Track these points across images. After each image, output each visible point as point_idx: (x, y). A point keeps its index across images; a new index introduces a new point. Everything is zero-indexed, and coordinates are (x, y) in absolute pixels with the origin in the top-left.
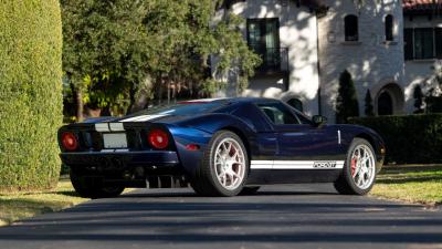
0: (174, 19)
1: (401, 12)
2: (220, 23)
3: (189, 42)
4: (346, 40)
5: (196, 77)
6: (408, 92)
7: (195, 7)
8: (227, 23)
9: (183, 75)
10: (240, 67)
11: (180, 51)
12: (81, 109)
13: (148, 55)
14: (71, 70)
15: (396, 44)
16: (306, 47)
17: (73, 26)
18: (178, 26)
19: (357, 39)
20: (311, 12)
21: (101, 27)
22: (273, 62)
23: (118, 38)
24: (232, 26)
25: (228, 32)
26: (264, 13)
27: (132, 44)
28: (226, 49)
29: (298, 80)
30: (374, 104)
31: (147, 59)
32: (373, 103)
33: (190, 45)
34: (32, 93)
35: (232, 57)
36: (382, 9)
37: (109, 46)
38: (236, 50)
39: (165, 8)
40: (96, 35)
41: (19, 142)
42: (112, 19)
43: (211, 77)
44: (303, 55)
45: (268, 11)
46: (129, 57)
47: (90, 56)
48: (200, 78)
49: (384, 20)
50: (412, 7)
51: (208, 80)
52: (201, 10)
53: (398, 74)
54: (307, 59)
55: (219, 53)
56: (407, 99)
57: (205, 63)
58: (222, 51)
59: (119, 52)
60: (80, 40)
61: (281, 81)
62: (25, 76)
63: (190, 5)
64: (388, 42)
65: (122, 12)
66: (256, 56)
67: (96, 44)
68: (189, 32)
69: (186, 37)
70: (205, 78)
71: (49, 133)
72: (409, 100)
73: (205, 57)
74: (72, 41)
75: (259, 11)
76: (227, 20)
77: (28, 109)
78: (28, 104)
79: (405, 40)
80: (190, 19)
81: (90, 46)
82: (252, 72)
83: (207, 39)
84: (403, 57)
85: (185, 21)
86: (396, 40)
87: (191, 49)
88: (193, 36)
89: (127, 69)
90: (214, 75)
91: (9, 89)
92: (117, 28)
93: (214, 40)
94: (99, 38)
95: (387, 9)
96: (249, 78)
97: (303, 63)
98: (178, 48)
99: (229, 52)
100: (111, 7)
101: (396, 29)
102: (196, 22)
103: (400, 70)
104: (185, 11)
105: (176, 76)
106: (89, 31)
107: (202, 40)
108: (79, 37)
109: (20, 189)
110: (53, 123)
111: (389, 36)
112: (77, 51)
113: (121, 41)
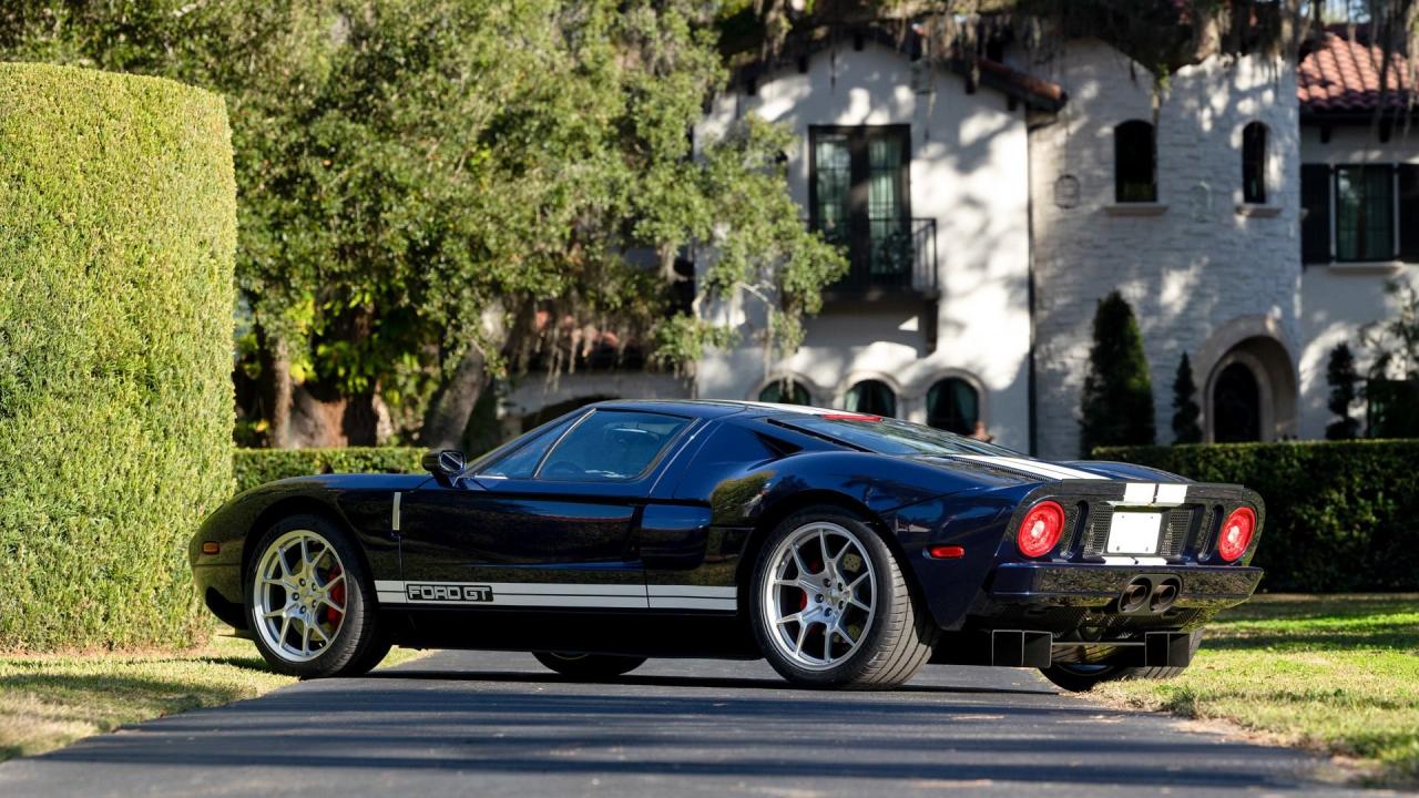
0: (577, 134)
1: (1293, 115)
2: (720, 148)
3: (621, 203)
4: (1120, 197)
5: (643, 309)
6: (1309, 364)
7: (644, 95)
8: (741, 149)
9: (601, 306)
10: (779, 282)
11: (592, 229)
12: (285, 400)
13: (491, 243)
14: (257, 285)
15: (1273, 214)
16: (982, 230)
17: (267, 154)
18: (587, 155)
19: (1153, 198)
20: (1011, 107)
21: (349, 158)
22: (888, 261)
23: (402, 191)
24: (755, 157)
25: (743, 176)
26: (859, 110)
27: (443, 207)
28: (737, 227)
29: (960, 326)
30: (1203, 398)
31: (489, 254)
32: (1198, 398)
33: (625, 212)
34: (149, 382)
35: (752, 251)
36: (1231, 107)
37: (373, 212)
38: (765, 229)
39: (548, 99)
40: (336, 180)
41: (112, 515)
42: (386, 130)
43: (689, 313)
44: (974, 254)
45: (873, 105)
46: (433, 249)
47: (317, 243)
48: (655, 315)
49: (1236, 140)
50: (1331, 99)
51: (678, 320)
52: (661, 107)
53: (1277, 312)
54: (982, 265)
55: (712, 238)
56: (1304, 388)
57: (669, 270)
58: (722, 231)
59: (404, 232)
60: (288, 196)
61: (911, 325)
62: (132, 335)
63: (627, 89)
64: (1251, 207)
65: (415, 109)
66: (827, 251)
67: (334, 205)
68: (623, 174)
69: (614, 189)
70: (669, 314)
71: (193, 493)
72: (1313, 392)
73: (670, 253)
74: (262, 198)
75: (845, 104)
76: (740, 138)
77: (136, 426)
78: (137, 413)
79: (1305, 203)
80: (626, 134)
81: (316, 214)
82: (814, 300)
83: (677, 196)
84: (1297, 256)
85: (609, 141)
86: (1274, 203)
87: (627, 226)
88: (634, 185)
89: (426, 285)
90: (696, 305)
91: (87, 370)
92: (397, 158)
93: (697, 201)
94: (343, 188)
95: (1247, 107)
96: (806, 318)
97: (972, 279)
98: (585, 220)
99: (746, 234)
100: (381, 95)
101: (1274, 169)
102: (644, 143)
103: (1283, 298)
104: (611, 106)
105: (578, 307)
106: (315, 166)
107: (663, 201)
108: (282, 187)
109: (110, 646)
110: (205, 464)
111: (1255, 189)
112: (276, 226)
113: (411, 199)
